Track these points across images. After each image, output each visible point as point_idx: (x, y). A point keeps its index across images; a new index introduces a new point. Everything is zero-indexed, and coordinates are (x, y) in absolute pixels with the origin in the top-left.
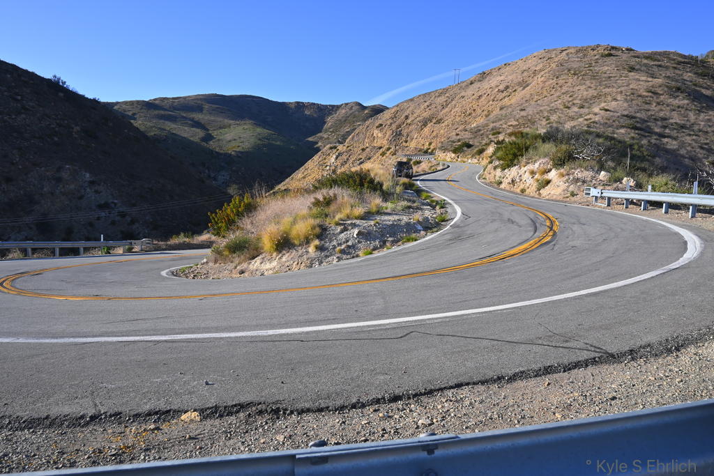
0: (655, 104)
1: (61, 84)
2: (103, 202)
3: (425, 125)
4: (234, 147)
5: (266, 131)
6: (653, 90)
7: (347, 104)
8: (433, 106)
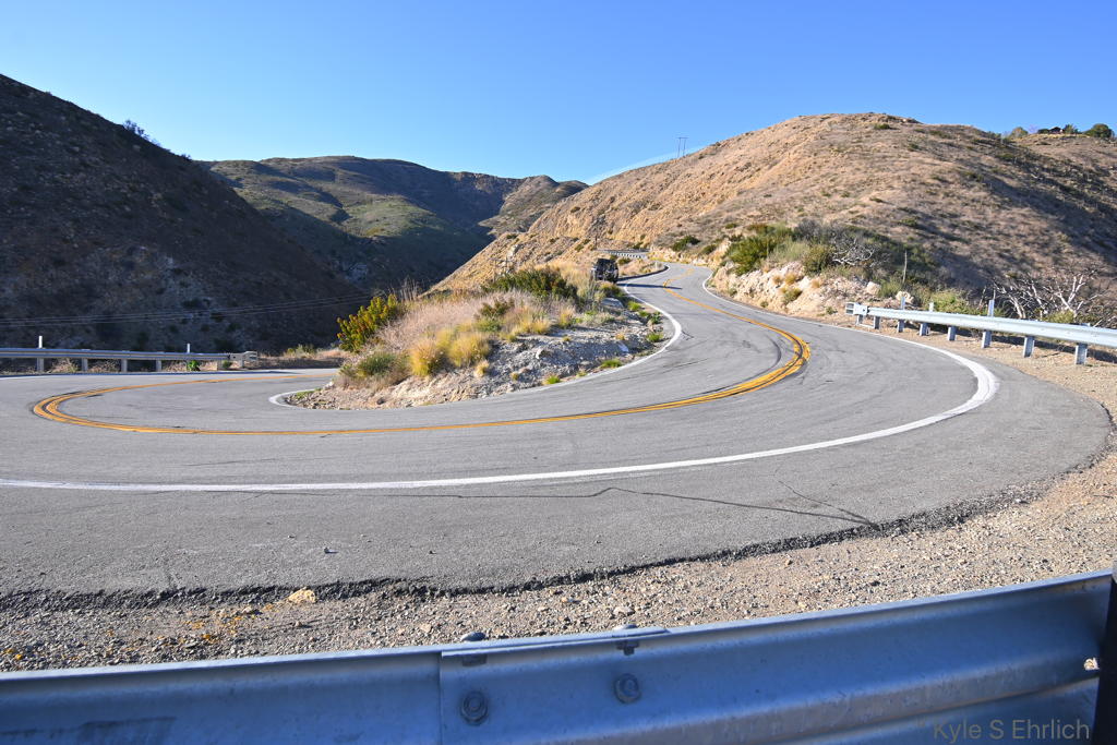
0: (942, 195)
1: (137, 133)
2: (191, 300)
3: (637, 211)
4: (377, 231)
5: (421, 211)
6: (940, 176)
7: (532, 178)
8: (649, 186)
